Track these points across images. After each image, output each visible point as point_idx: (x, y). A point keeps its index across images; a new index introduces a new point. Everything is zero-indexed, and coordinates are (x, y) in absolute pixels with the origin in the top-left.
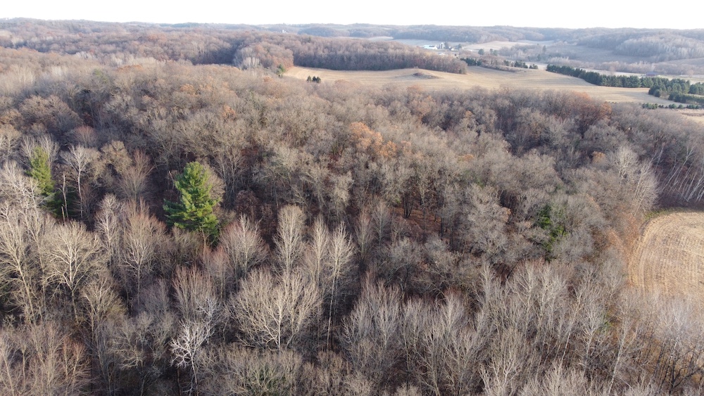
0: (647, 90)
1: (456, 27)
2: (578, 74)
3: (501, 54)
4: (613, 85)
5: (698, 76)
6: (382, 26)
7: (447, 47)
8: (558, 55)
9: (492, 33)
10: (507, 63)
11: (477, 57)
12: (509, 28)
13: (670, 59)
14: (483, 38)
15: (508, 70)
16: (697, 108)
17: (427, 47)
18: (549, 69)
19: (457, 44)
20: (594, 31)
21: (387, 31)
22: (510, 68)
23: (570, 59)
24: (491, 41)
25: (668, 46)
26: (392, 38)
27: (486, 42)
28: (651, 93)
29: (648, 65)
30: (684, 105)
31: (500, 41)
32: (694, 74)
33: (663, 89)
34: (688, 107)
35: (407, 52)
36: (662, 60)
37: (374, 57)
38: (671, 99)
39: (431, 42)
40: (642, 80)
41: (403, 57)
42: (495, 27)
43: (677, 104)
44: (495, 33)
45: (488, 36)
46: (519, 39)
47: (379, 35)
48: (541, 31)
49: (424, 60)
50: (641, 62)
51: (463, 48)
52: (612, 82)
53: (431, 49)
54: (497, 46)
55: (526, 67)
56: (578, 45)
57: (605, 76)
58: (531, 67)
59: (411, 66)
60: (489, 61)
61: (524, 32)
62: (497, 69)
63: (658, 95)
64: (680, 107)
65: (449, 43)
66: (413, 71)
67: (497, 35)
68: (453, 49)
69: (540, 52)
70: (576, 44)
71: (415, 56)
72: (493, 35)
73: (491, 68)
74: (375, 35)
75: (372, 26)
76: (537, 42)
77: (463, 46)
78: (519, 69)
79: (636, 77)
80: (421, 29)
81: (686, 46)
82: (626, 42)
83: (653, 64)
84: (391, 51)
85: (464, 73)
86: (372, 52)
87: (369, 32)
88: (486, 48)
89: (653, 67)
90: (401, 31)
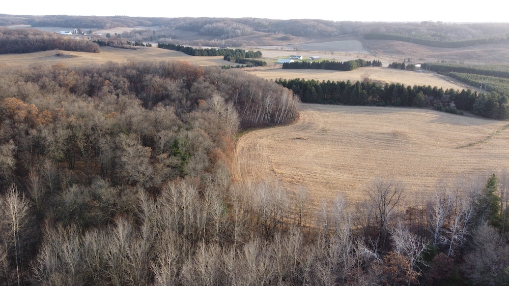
0: (222, 57)
1: (85, 17)
2: (179, 48)
3: (123, 37)
4: (202, 55)
5: (249, 47)
6: (18, 16)
7: (80, 33)
8: (164, 36)
9: (114, 21)
10: (129, 43)
11: (106, 40)
12: (126, 18)
13: (232, 37)
14: (108, 25)
15: (131, 48)
16: (251, 66)
17: (63, 32)
18: (160, 46)
19: (88, 30)
20: (184, 19)
21: (24, 20)
22: (132, 46)
23: (172, 39)
24: (114, 27)
25: (229, 28)
26: (30, 26)
27: (110, 28)
28: (225, 59)
29: (221, 41)
30: (244, 65)
31: (121, 27)
32: (247, 45)
33: (231, 56)
34: (247, 66)
35: (46, 37)
36: (228, 38)
37: (16, 42)
38: (236, 62)
39: (65, 29)
40: (218, 51)
41: (43, 41)
42: (116, 17)
43: (241, 65)
44: (116, 21)
45: (112, 23)
46: (135, 26)
47: (17, 24)
48: (150, 19)
49: (63, 43)
50: (216, 39)
51: (93, 33)
52: (202, 53)
53: (67, 34)
54: (120, 31)
55: (144, 46)
56: (176, 29)
57: (196, 50)
58: (147, 46)
59: (52, 48)
60: (116, 42)
61: (137, 20)
62: (123, 48)
63: (229, 60)
64: (242, 67)
65: (81, 29)
66: (54, 52)
67: (118, 23)
68: (85, 34)
69: (151, 34)
70: (174, 28)
71: (54, 40)
72: (115, 23)
73: (118, 47)
74: (13, 23)
75: (9, 15)
76: (149, 28)
77: (94, 31)
78: (139, 47)
79: (215, 49)
80: (55, 19)
81: (239, 29)
82: (205, 26)
83: (223, 40)
84: (31, 37)
85: (98, 52)
86: (13, 38)
87: (7, 21)
88: (112, 32)
89: (223, 42)
90: (38, 20)
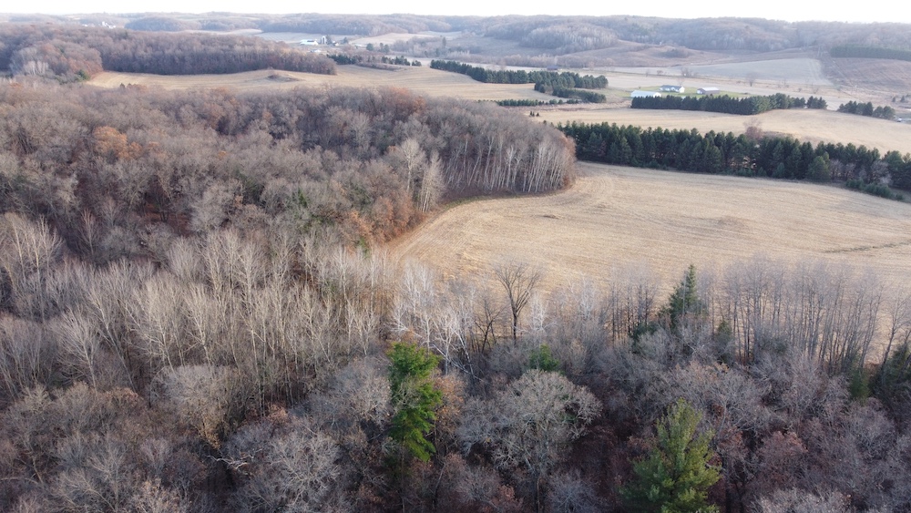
0: (532, 86)
1: (343, 15)
2: (464, 70)
3: (393, 50)
4: (500, 81)
6: (247, 15)
7: (329, 42)
8: (459, 49)
9: (387, 23)
10: (386, 60)
12: (409, 17)
13: (576, 50)
14: (376, 30)
15: (386, 68)
17: (304, 42)
18: (434, 65)
19: (343, 37)
21: (253, 21)
22: (389, 65)
23: (471, 53)
24: (386, 33)
26: (259, 31)
27: (379, 34)
28: (536, 89)
29: (552, 58)
30: (565, 100)
31: (397, 32)
33: (548, 84)
35: (259, 49)
36: (568, 52)
37: (216, 57)
38: (554, 94)
39: (311, 36)
40: (530, 74)
41: (254, 55)
42: (393, 16)
43: (558, 99)
44: (392, 23)
45: (382, 27)
46: (421, 30)
47: (243, 28)
48: (448, 19)
49: (282, 59)
50: (544, 55)
51: (350, 43)
52: (499, 78)
53: (309, 45)
54: (389, 40)
55: (408, 64)
56: (485, 36)
58: (413, 64)
59: (265, 67)
60: (365, 59)
61: (427, 20)
62: (374, 67)
63: (542, 91)
65: (332, 36)
66: (266, 73)
67: (393, 26)
68: (336, 45)
69: (438, 45)
70: (482, 36)
71: (270, 55)
72: (388, 26)
73: (367, 66)
74: (236, 28)
75: (234, 14)
76: (441, 34)
77: (351, 39)
78: (399, 66)
80: (299, 19)
82: (534, 31)
83: (557, 57)
85: (334, 74)
86: (212, 50)
87: (230, 24)
88: (376, 41)
89: (555, 60)
90: (273, 22)
